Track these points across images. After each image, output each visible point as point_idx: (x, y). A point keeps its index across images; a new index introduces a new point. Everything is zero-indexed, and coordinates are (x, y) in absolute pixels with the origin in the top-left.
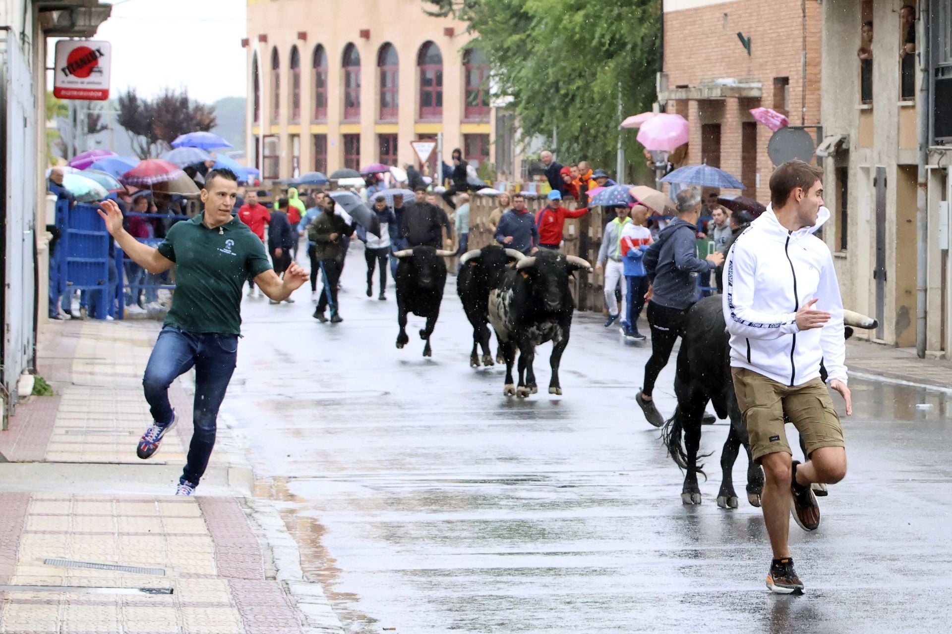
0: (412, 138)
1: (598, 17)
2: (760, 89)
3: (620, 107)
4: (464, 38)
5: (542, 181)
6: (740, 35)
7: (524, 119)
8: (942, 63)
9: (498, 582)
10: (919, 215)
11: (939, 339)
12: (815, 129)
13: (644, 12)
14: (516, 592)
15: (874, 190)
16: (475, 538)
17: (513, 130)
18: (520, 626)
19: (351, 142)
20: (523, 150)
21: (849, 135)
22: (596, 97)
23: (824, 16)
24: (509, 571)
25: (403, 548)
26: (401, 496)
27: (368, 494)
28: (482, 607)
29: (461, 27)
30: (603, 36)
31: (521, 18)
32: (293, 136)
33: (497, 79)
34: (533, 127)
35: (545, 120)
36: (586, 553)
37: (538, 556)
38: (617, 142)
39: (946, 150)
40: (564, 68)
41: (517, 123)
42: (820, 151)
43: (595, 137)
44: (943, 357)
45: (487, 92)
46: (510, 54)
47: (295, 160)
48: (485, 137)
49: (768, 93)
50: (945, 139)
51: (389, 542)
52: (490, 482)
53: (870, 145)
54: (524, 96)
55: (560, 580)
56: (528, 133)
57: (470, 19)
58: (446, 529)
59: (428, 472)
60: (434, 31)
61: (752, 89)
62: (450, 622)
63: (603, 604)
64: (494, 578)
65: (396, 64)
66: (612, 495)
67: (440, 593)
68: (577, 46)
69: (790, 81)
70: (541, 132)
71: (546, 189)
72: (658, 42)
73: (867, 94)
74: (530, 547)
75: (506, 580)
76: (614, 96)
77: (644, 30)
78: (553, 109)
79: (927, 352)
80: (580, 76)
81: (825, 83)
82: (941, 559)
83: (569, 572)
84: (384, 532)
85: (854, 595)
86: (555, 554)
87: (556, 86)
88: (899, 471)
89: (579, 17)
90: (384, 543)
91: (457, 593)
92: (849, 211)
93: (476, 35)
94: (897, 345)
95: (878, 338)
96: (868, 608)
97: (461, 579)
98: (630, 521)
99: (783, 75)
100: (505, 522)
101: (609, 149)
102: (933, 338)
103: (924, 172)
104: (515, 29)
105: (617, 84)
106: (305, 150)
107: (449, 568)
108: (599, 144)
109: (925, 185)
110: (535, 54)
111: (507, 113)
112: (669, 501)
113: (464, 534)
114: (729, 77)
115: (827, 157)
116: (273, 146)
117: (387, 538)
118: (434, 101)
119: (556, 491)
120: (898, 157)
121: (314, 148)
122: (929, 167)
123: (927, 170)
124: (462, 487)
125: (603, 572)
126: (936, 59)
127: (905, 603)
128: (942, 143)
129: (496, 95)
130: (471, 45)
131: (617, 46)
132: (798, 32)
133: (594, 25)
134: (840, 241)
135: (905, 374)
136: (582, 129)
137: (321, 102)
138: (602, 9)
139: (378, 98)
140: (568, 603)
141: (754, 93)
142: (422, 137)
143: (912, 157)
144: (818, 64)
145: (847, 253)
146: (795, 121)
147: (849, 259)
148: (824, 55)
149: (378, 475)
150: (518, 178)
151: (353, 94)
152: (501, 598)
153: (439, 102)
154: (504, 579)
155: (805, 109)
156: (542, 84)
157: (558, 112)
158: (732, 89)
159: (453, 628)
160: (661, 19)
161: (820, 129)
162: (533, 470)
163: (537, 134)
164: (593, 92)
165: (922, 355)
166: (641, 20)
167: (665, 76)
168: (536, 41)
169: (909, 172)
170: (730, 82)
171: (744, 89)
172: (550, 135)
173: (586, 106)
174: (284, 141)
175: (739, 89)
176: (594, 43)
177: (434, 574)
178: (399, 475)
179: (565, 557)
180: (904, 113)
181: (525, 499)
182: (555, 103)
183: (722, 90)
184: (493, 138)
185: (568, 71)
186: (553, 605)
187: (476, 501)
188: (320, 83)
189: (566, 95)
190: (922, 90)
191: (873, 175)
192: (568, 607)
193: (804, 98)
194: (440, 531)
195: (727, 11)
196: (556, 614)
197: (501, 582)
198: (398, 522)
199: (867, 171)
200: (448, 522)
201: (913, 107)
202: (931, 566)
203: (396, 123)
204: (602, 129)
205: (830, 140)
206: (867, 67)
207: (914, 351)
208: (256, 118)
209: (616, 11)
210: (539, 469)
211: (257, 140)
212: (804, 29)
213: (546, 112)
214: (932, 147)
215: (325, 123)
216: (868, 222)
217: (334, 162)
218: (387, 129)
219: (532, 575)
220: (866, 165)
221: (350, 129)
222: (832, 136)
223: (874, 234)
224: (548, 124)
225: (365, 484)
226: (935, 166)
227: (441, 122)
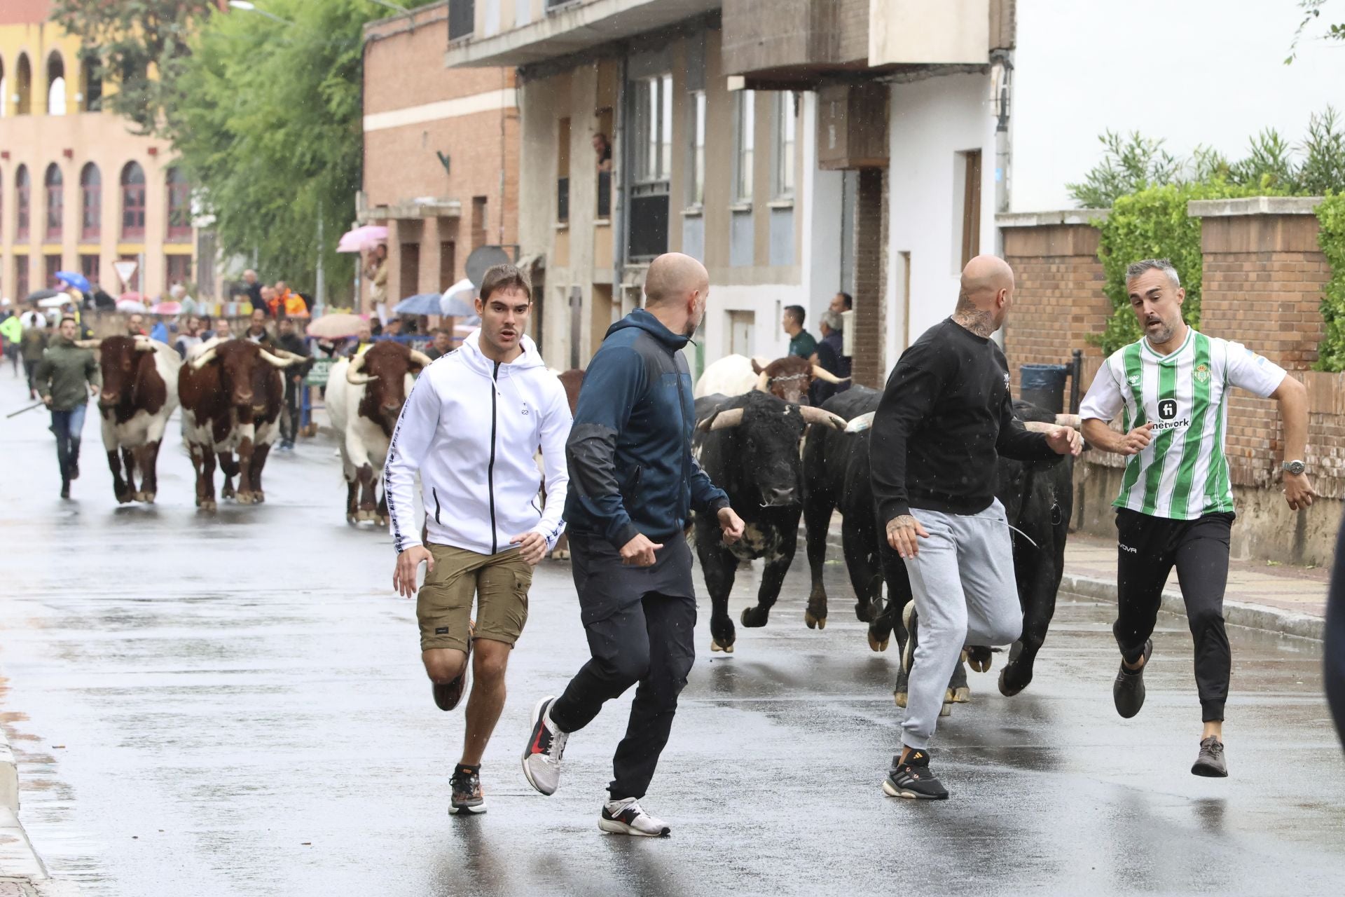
0: (114, 257)
1: (298, 135)
2: (459, 208)
3: (320, 227)
4: (167, 157)
5: (243, 301)
6: (440, 155)
7: (227, 239)
8: (638, 181)
9: (172, 700)
12: (512, 249)
13: (345, 130)
14: (189, 709)
15: (569, 310)
16: (151, 656)
17: (213, 250)
18: (188, 743)
19: (53, 262)
20: (224, 271)
21: (545, 254)
22: (297, 216)
23: (522, 134)
24: (185, 689)
25: (79, 667)
26: (81, 615)
27: (50, 613)
28: (154, 725)
29: (164, 145)
30: (303, 155)
31: (224, 137)
33: (198, 198)
34: (234, 247)
35: (245, 239)
36: (263, 671)
38: (316, 263)
39: (641, 269)
40: (264, 188)
41: (218, 243)
43: (295, 256)
45: (189, 212)
46: (212, 172)
48: (186, 258)
49: (466, 212)
50: (640, 257)
52: (172, 601)
53: (566, 264)
54: (225, 215)
55: (234, 697)
56: (229, 252)
57: (173, 138)
58: (125, 647)
60: (136, 150)
61: (451, 208)
62: (120, 740)
63: (273, 721)
64: (168, 697)
65: (99, 183)
66: (293, 614)
67: (113, 711)
68: (277, 164)
69: (489, 200)
70: (242, 251)
71: (247, 308)
72: (358, 160)
73: (563, 213)
74: (206, 665)
76: (315, 215)
77: (345, 148)
78: (253, 228)
80: (281, 195)
81: (522, 202)
83: (243, 690)
84: (61, 651)
86: (232, 672)
87: (258, 204)
89: (280, 135)
90: (64, 662)
91: (130, 712)
92: (545, 330)
93: (178, 154)
97: (134, 697)
98: (309, 639)
99: (482, 194)
100: (185, 640)
101: (309, 269)
103: (618, 292)
104: (217, 148)
105: (317, 204)
106: (6, 271)
107: (123, 687)
108: (298, 264)
109: (619, 304)
110: (235, 173)
111: (209, 233)
113: (142, 652)
114: (428, 195)
117: (63, 656)
118: (137, 219)
119: (236, 610)
120: (593, 276)
121: (16, 268)
122: (624, 286)
123: (621, 290)
124: (141, 606)
125: (276, 690)
126: (632, 177)
128: (637, 262)
129: (198, 215)
130: (173, 165)
131: (319, 163)
132: (496, 149)
133: (295, 144)
136: (284, 250)
137: (23, 221)
138: (304, 127)
139: (81, 218)
140: (241, 720)
141: (453, 213)
142: (126, 258)
143: (607, 276)
144: (516, 183)
146: (492, 240)
148: (522, 173)
149: (60, 595)
150: (219, 297)
151: (55, 214)
152: (174, 716)
153: (142, 221)
154: (179, 697)
155: (503, 228)
156: (244, 203)
157: (259, 232)
158: (432, 208)
159: (122, 746)
160: (361, 137)
161: (517, 248)
163: (239, 255)
164: (293, 211)
166: (343, 139)
167: (365, 195)
168: (237, 160)
169: (604, 290)
170: (429, 201)
171: (443, 208)
172: (250, 254)
173: (287, 226)
175: (437, 209)
176: (295, 161)
177: (109, 693)
178: (81, 594)
179: (240, 675)
180: (601, 232)
181: (205, 617)
182: (256, 222)
183: (421, 208)
184: (195, 257)
185: (269, 190)
186: (224, 723)
188: (23, 202)
189: (266, 214)
190: (617, 209)
191: (569, 294)
192: (239, 725)
193: (502, 217)
194: (119, 649)
195: (427, 129)
196: (227, 732)
197: (175, 700)
198: (76, 641)
199: (562, 290)
200: (129, 641)
201: (608, 226)
203: (97, 243)
204: (303, 249)
205: (527, 259)
206: (563, 186)
209: (317, 130)
210: (223, 587)
212: (503, 147)
213: (247, 231)
214: (627, 266)
215: (27, 243)
216: (563, 341)
217: (36, 282)
218: (89, 250)
219: (208, 692)
220: (561, 284)
221: (52, 250)
222: (529, 255)
223: (569, 354)
224: (249, 243)
225: (48, 603)
226: (630, 285)
227: (143, 242)
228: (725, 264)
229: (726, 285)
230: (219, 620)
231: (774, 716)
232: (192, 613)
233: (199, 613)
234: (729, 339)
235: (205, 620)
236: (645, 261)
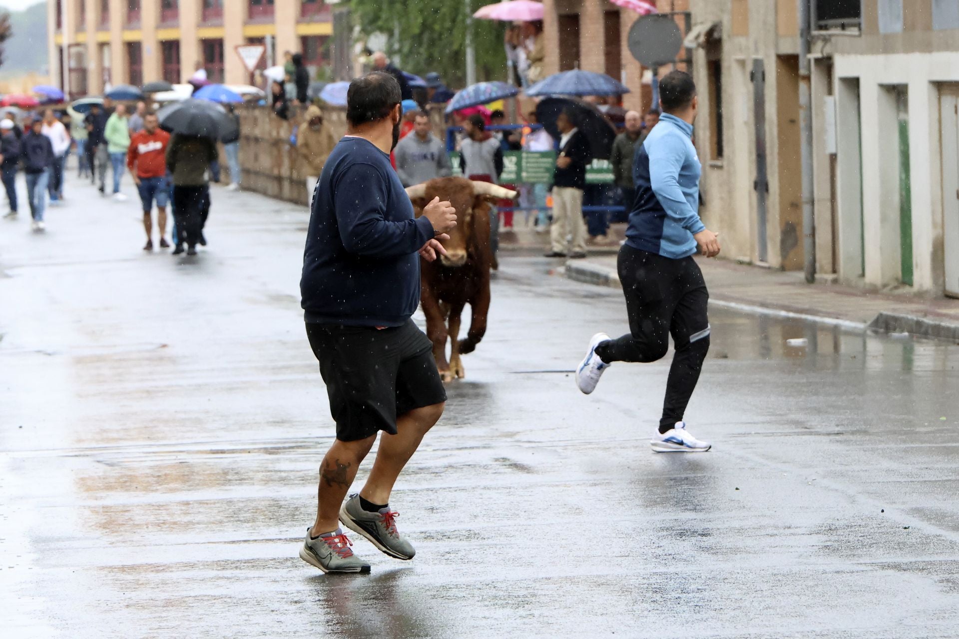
0: (240, 41)
7: (363, 14)
9: (219, 578)
10: (802, 114)
11: (830, 260)
14: (237, 589)
15: (751, 86)
16: (209, 522)
17: (350, 27)
19: (170, 50)
20: (363, 52)
21: (721, 22)
24: (236, 564)
25: (120, 538)
26: (138, 473)
27: (100, 471)
32: (102, 45)
34: (372, 24)
35: (384, 15)
37: (279, 544)
39: (830, 36)
41: (355, 20)
42: (689, 41)
43: (440, 34)
44: (835, 281)
47: (106, 73)
50: (830, 22)
51: (105, 531)
53: (745, 33)
56: (366, 32)
58: (179, 512)
59: (180, 441)
64: (216, 573)
67: (144, 595)
70: (381, 29)
74: (272, 532)
75: (229, 576)
79: (817, 276)
82: (763, 532)
84: (103, 519)
85: (645, 581)
88: (742, 423)
91: (166, 594)
92: (724, 111)
94: (783, 268)
95: (762, 261)
96: (657, 597)
97: (175, 575)
98: (402, 495)
100: (253, 501)
101: (457, 46)
102: (823, 258)
103: (806, 63)
106: (116, 60)
107: (165, 562)
108: (445, 42)
109: (808, 78)
111: (342, 10)
112: (456, 468)
113: (200, 518)
115: (696, 49)
116: (80, 57)
117: (104, 526)
120: (776, 46)
121: (127, 57)
122: (812, 56)
123: (809, 61)
124: (213, 460)
127: (705, 590)
128: (825, 28)
134: (715, 146)
135: (786, 303)
136: (425, 25)
140: (296, 602)
142: (250, 41)
143: (792, 45)
145: (723, 162)
146: (664, 7)
147: (725, 168)
149: (118, 448)
152: (217, 598)
154: (228, 573)
161: (688, 16)
162: (306, 435)
163: (378, 33)
165: (811, 279)
169: (789, 62)
172: (391, 34)
174: (92, 51)
178: (144, 446)
181: (284, 471)
186: (276, 606)
187: (225, 477)
191: (750, 67)
192: (294, 607)
194: (171, 515)
196: (276, 617)
197: (223, 578)
198: (124, 506)
199: (742, 63)
202: (749, 542)
203: (221, 26)
204: (448, 24)
205: (700, 29)
207: (801, 276)
208: (59, 24)
211: (61, 51)
214: (815, 33)
215: (139, 28)
216: (746, 123)
217: (151, 71)
218: (211, 33)
219: (264, 567)
220: (741, 57)
221: (168, 34)
222: (702, 23)
223: (753, 138)
224: (387, 20)
225: (101, 459)
226: (819, 55)
227: (273, 22)
228: (928, 28)
229: (930, 52)
230: (301, 474)
231: (948, 581)
232: (270, 467)
233: (278, 466)
234: (936, 116)
235: (283, 474)
236: (836, 26)
